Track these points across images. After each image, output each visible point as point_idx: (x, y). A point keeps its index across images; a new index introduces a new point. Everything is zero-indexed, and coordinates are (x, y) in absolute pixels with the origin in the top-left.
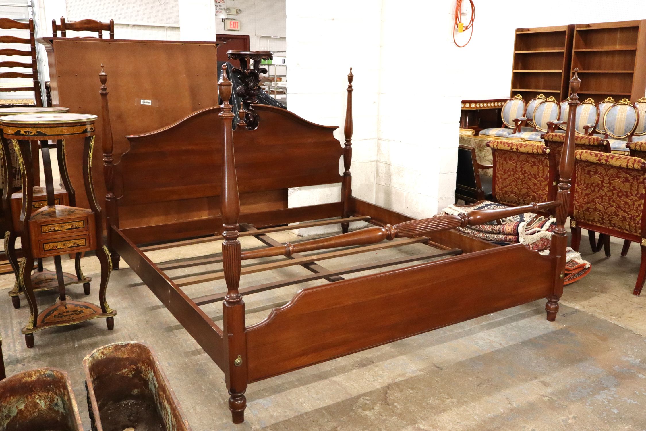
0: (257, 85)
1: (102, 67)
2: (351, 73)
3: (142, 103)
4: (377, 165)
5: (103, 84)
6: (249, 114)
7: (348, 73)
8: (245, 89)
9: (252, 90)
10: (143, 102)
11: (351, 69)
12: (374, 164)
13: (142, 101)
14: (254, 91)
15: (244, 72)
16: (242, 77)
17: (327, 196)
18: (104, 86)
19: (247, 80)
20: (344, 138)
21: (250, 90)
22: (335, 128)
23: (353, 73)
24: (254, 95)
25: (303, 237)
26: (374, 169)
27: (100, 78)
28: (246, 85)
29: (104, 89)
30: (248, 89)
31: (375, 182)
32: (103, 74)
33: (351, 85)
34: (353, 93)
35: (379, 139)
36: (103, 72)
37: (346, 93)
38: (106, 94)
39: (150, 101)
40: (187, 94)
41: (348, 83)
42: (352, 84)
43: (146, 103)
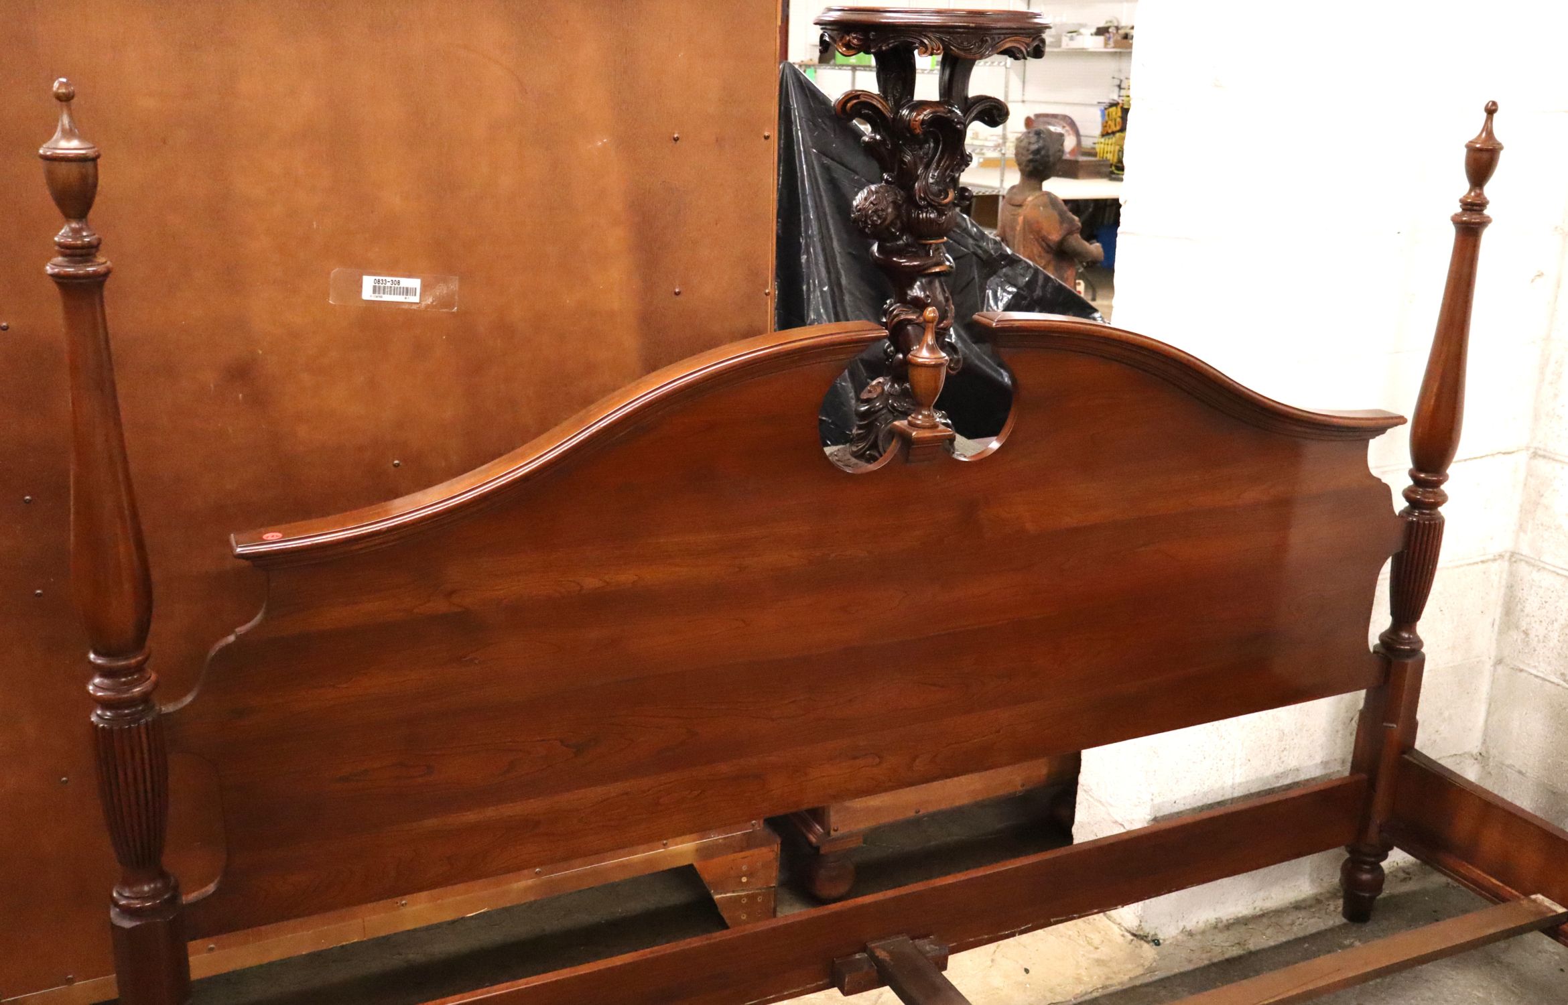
0: (955, 181)
1: (65, 99)
2: (1488, 130)
3: (367, 294)
4: (1512, 574)
5: (68, 216)
6: (910, 322)
7: (1473, 130)
8: (894, 202)
9: (931, 206)
10: (375, 290)
11: (1491, 110)
12: (1499, 570)
13: (368, 282)
14: (941, 213)
15: (899, 120)
16: (883, 141)
17: (1281, 740)
18: (76, 232)
19: (908, 158)
20: (1409, 464)
21: (920, 208)
22: (1380, 425)
23: (1499, 134)
24: (938, 230)
25: (1157, 942)
26: (1496, 597)
27: (51, 178)
28: (904, 180)
29: (80, 253)
30: (910, 200)
31: (1493, 654)
32: (70, 146)
33: (1480, 195)
34: (1487, 238)
35: (1535, 455)
36: (69, 134)
37: (1448, 236)
38: (99, 280)
39: (415, 283)
40: (616, 238)
41: (1463, 186)
42: (1490, 189)
43: (394, 291)
